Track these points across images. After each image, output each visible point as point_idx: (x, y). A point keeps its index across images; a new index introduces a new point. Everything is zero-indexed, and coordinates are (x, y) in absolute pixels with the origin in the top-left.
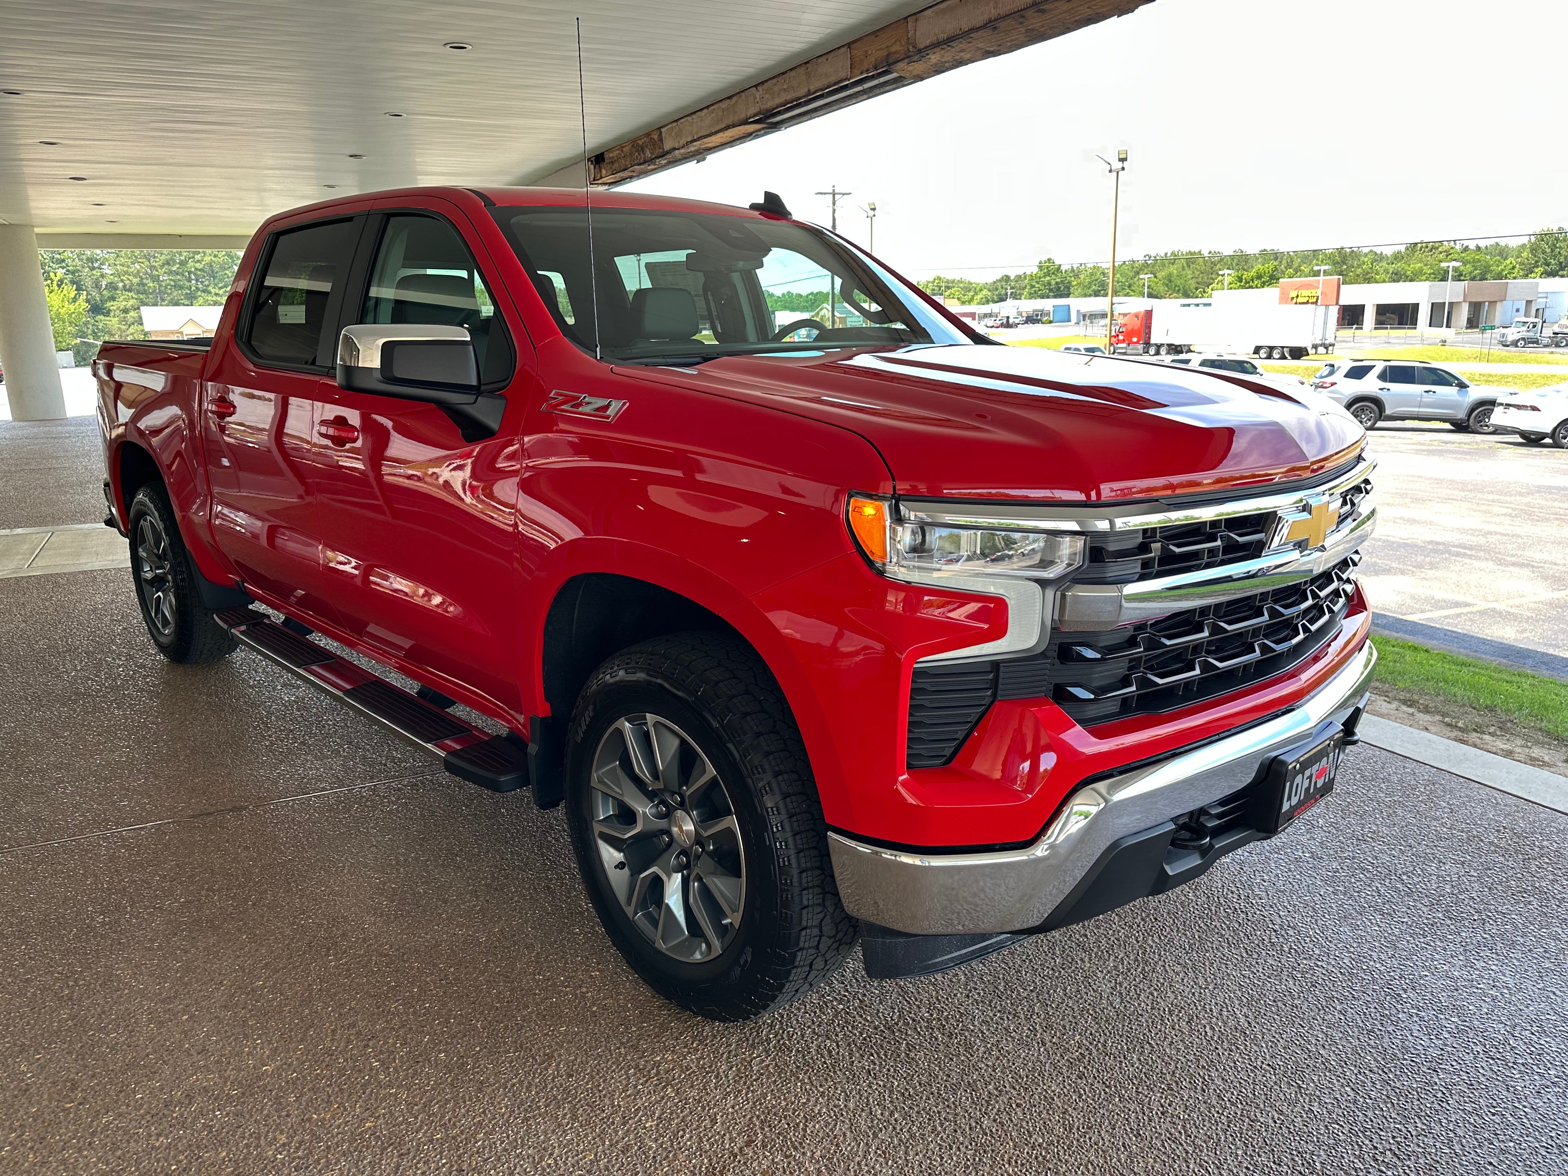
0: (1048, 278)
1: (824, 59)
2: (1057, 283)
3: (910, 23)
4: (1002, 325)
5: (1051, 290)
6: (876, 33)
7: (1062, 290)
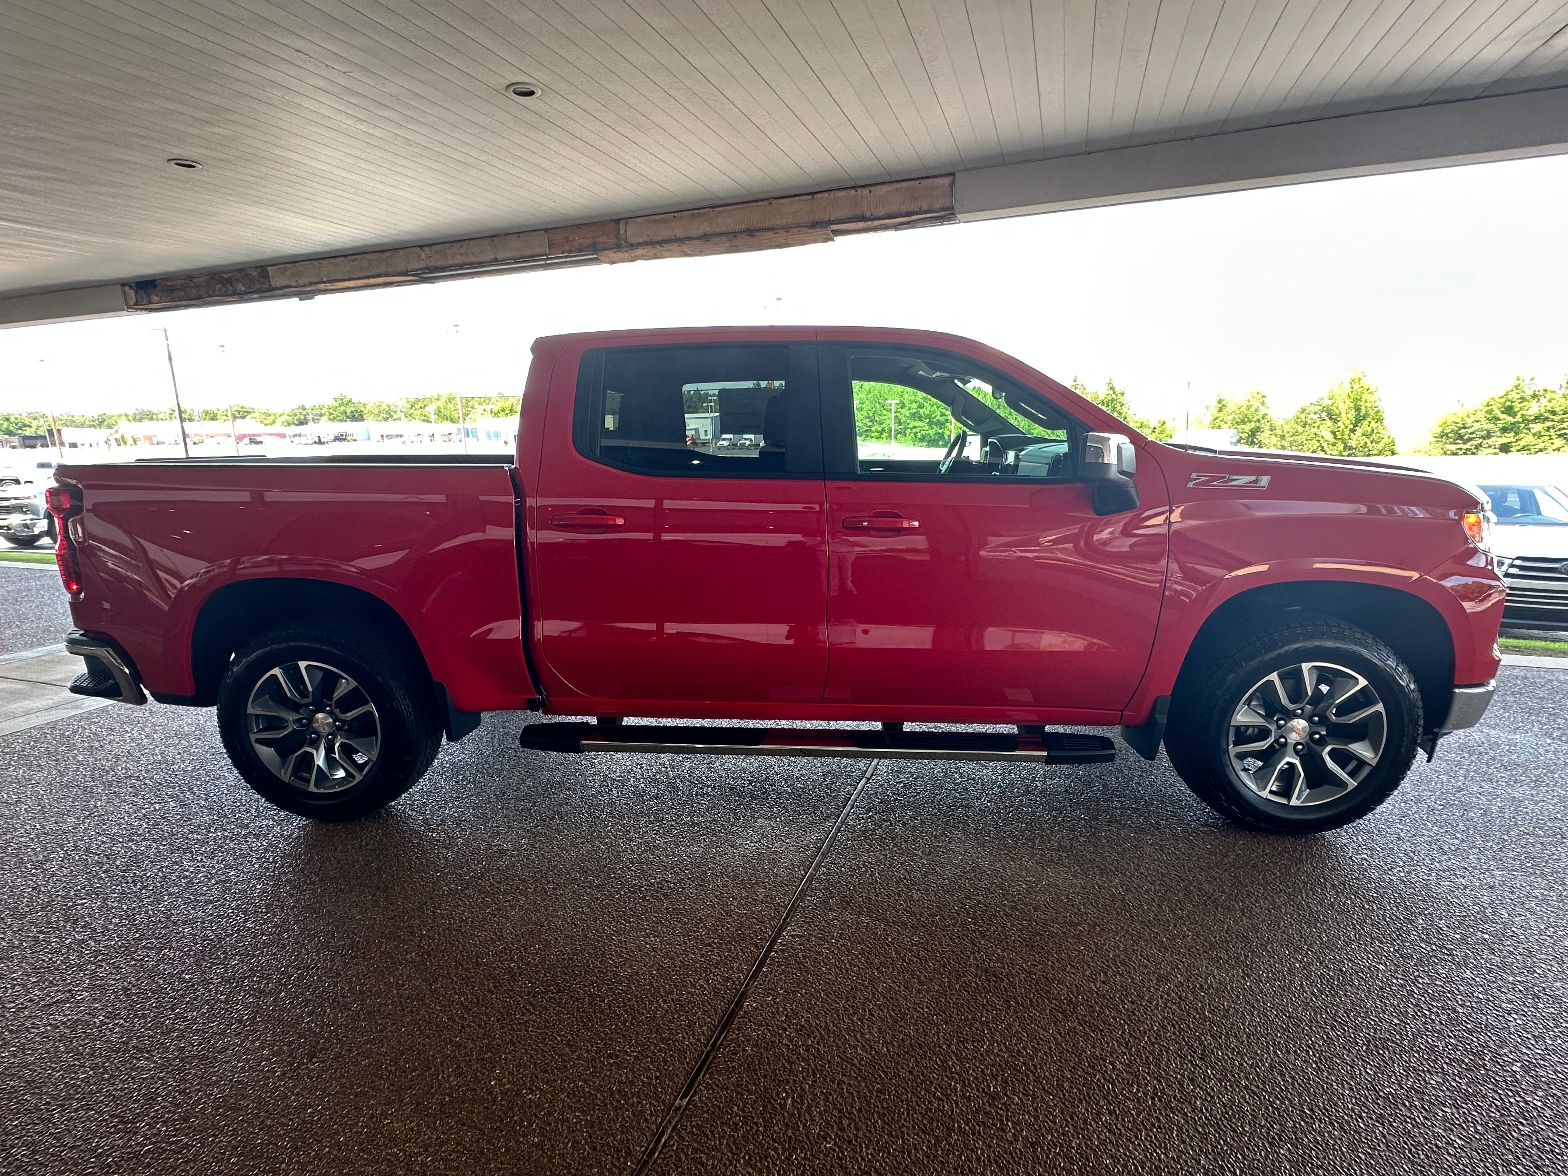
0: (343, 408)
1: (515, 237)
2: (352, 412)
3: (621, 225)
4: (315, 442)
5: (347, 417)
6: (579, 226)
7: (357, 417)
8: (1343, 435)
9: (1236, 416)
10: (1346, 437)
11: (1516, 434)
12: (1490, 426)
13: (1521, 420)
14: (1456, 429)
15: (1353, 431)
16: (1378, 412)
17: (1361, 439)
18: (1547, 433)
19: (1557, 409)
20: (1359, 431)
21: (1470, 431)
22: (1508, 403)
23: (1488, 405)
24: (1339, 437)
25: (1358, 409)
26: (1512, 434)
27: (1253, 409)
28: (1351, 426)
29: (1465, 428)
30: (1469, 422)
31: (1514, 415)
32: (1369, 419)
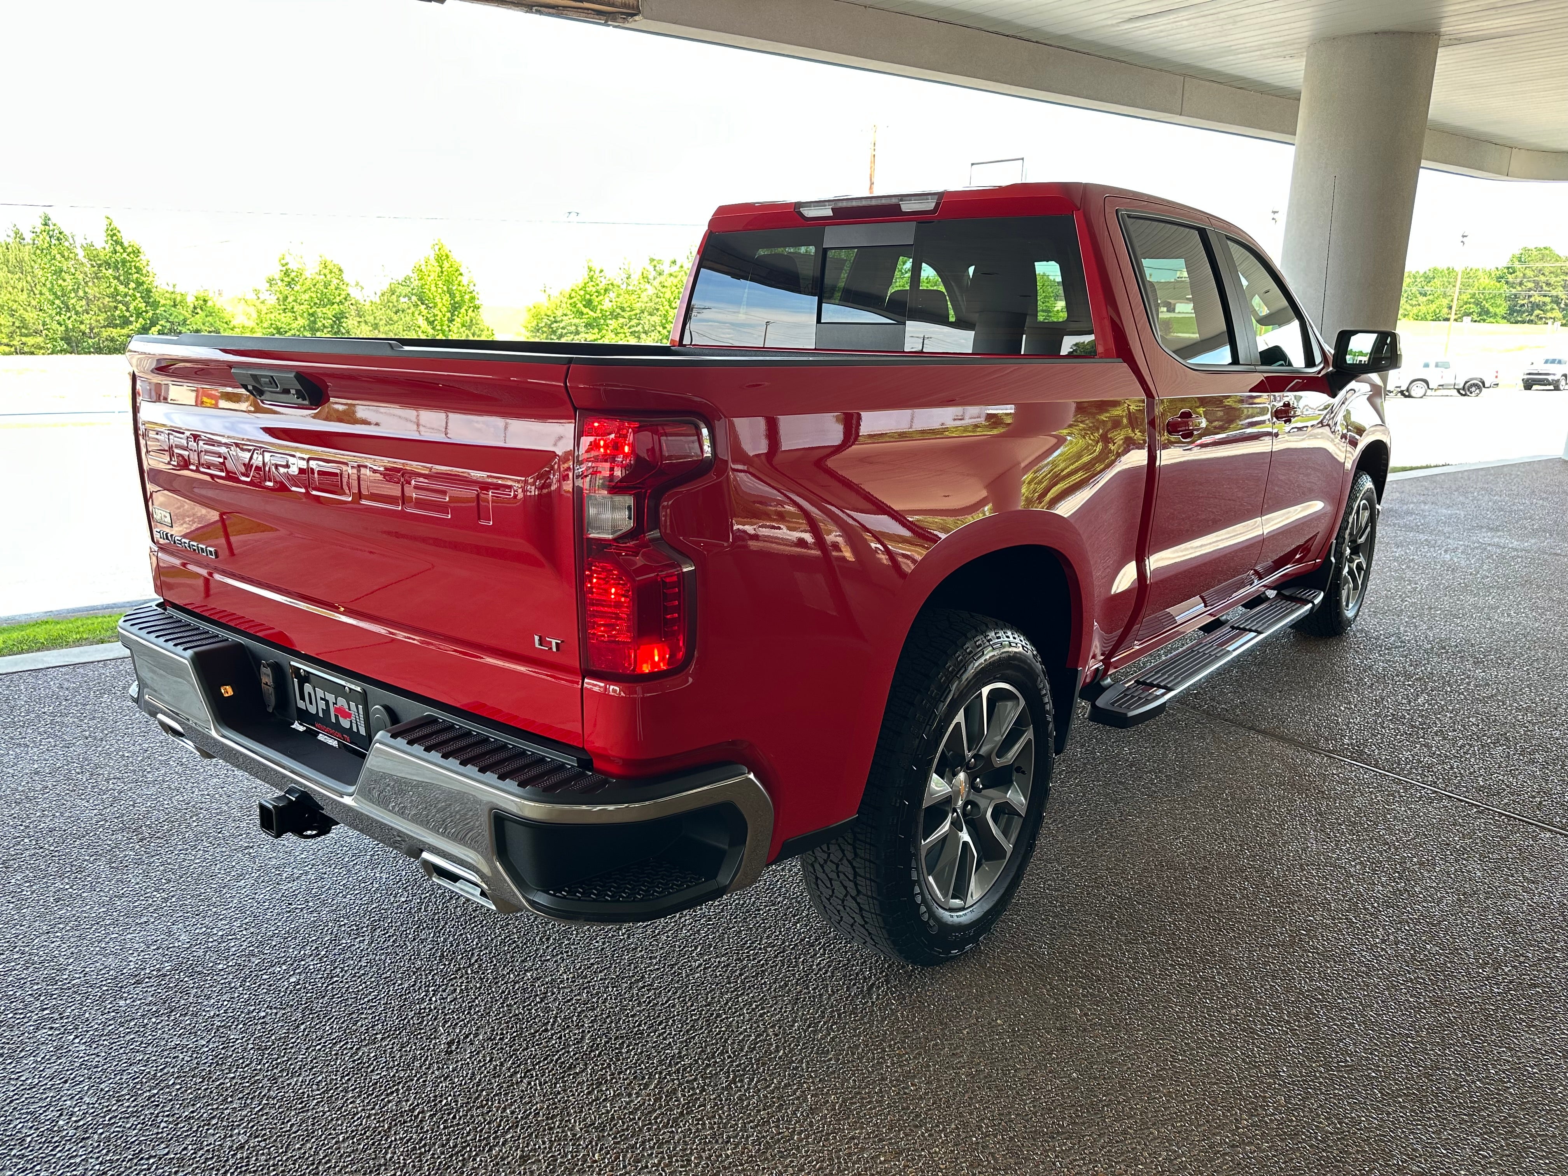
8: (442, 325)
9: (314, 295)
10: (445, 328)
11: (600, 330)
12: (576, 321)
13: (600, 315)
14: (549, 323)
15: (451, 321)
16: (473, 298)
17: (461, 330)
18: (622, 331)
19: (625, 305)
20: (458, 321)
21: (562, 325)
22: (588, 297)
23: (571, 298)
24: (439, 328)
25: (452, 295)
26: (596, 330)
27: (333, 287)
28: (449, 315)
29: (556, 322)
30: (559, 313)
31: (594, 309)
32: (465, 307)
